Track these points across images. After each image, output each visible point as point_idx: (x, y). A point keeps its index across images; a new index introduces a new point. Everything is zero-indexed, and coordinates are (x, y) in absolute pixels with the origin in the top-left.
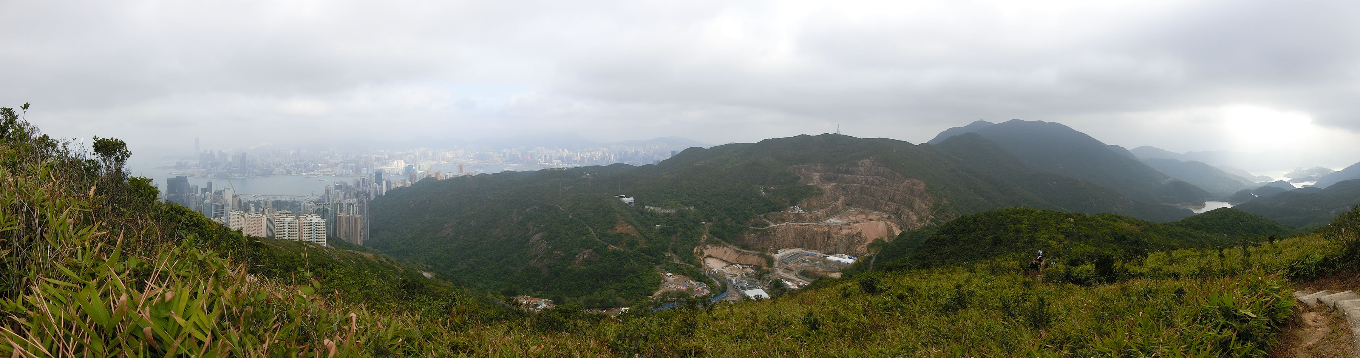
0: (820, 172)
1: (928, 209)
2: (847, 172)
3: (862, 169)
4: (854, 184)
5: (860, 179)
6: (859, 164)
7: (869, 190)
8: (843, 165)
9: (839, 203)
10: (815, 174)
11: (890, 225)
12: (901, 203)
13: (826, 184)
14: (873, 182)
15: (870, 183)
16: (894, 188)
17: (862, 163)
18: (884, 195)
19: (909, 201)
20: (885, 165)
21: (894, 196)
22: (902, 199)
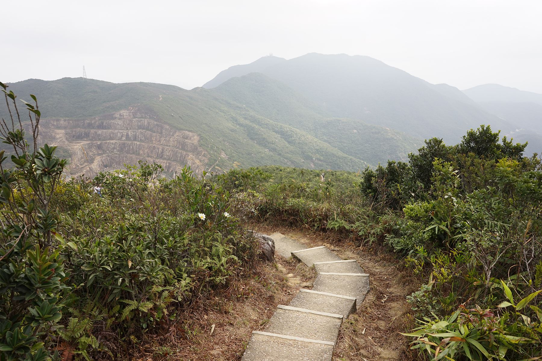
0: (65, 128)
1: (203, 165)
2: (101, 127)
3: (120, 122)
4: (112, 141)
5: (119, 135)
6: (116, 116)
7: (131, 147)
8: (95, 118)
9: (94, 165)
10: (58, 131)
12: (172, 159)
13: (74, 144)
14: (136, 138)
15: (132, 139)
16: (162, 143)
17: (120, 115)
18: (152, 152)
19: (181, 157)
20: (149, 116)
21: (163, 153)
22: (173, 155)
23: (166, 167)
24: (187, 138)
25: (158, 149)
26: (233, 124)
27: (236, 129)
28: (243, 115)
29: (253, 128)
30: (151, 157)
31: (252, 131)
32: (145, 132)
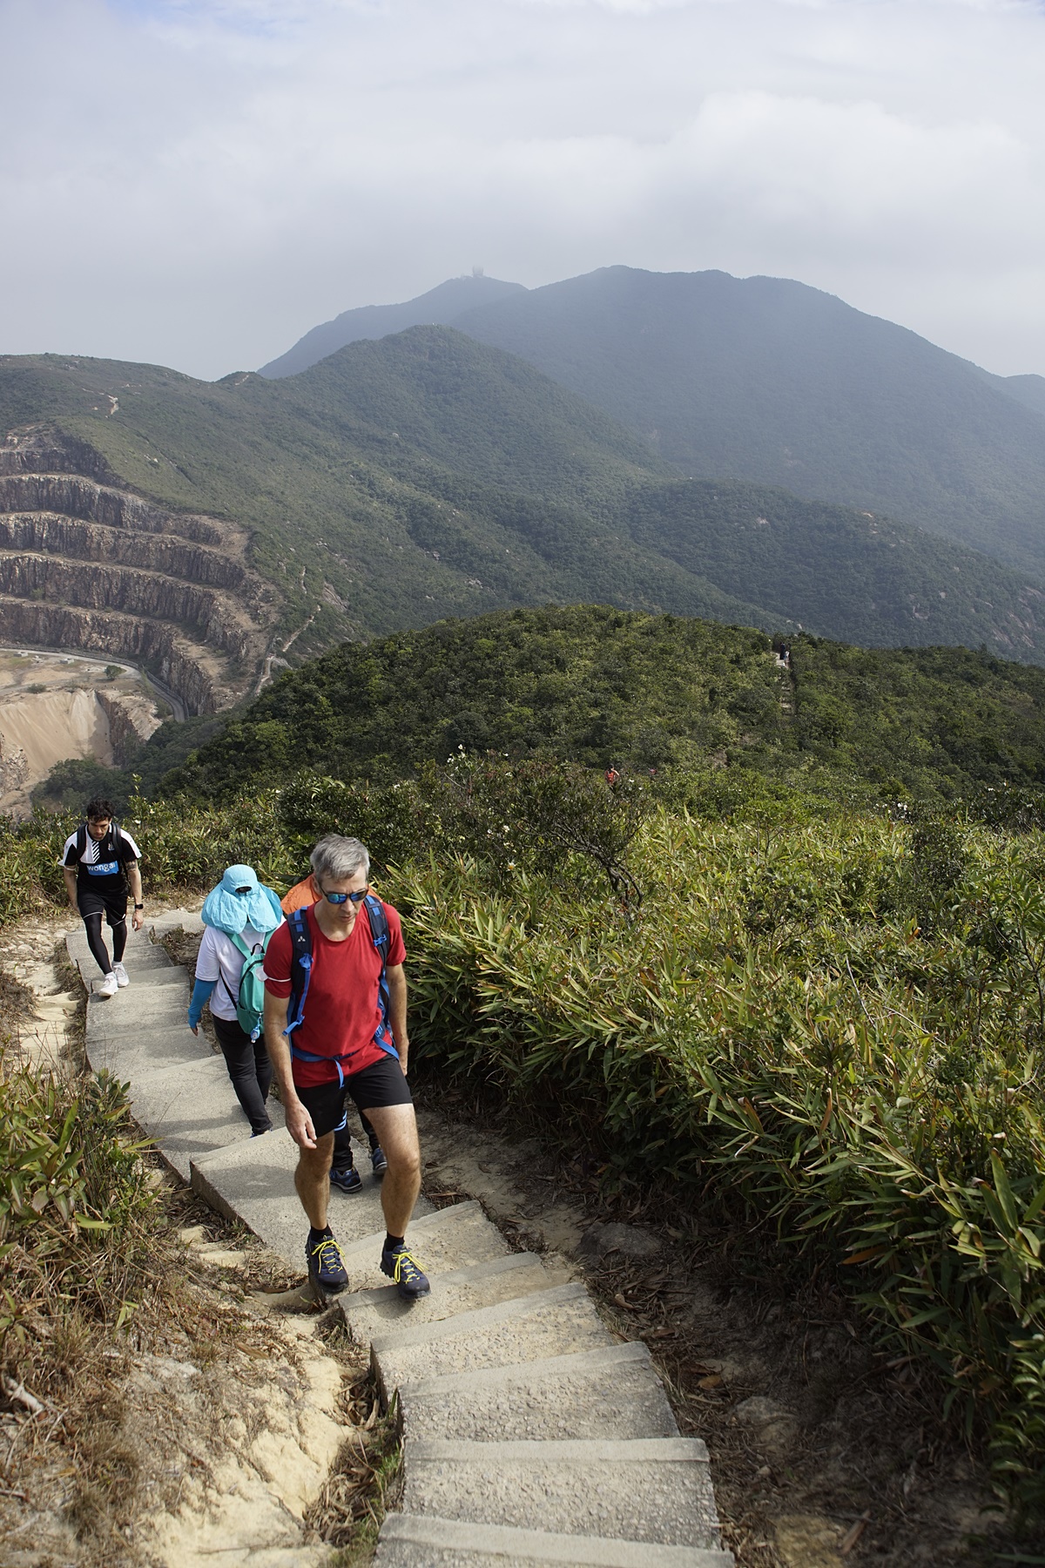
12: (157, 613)
14: (32, 539)
15: (19, 544)
18: (87, 587)
19: (185, 604)
20: (76, 464)
21: (126, 591)
22: (159, 598)
23: (136, 638)
25: (109, 577)
26: (360, 495)
27: (370, 511)
28: (393, 465)
29: (427, 508)
30: (86, 605)
31: (425, 520)
32: (63, 519)
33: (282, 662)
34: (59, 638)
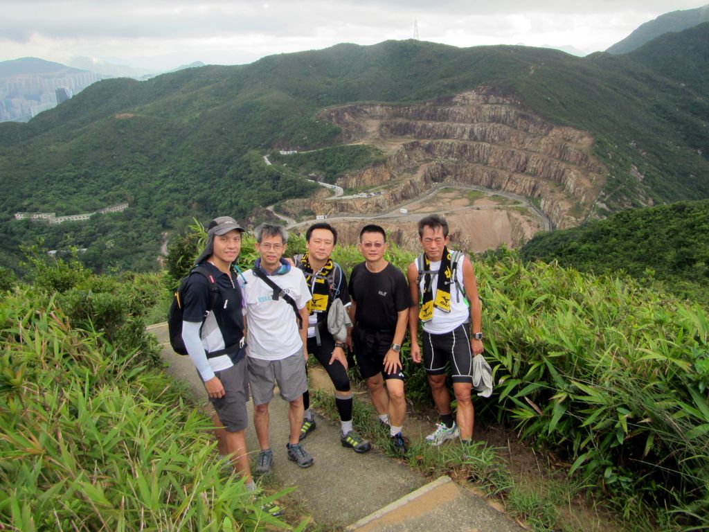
0: (381, 117)
1: (593, 189)
2: (432, 117)
3: (463, 111)
4: (447, 141)
5: (459, 131)
6: (458, 100)
7: (476, 152)
8: (425, 103)
9: (418, 177)
10: (370, 122)
11: (517, 219)
12: (541, 176)
13: (391, 143)
14: (484, 136)
15: (479, 138)
16: (526, 147)
17: (464, 99)
18: (508, 161)
19: (556, 172)
20: (510, 101)
21: (527, 163)
22: (543, 168)
23: (530, 186)
24: (569, 140)
25: (520, 156)
26: (658, 118)
28: (679, 102)
30: (506, 169)
31: (695, 133)
32: (501, 127)
33: (604, 206)
34: (492, 183)
